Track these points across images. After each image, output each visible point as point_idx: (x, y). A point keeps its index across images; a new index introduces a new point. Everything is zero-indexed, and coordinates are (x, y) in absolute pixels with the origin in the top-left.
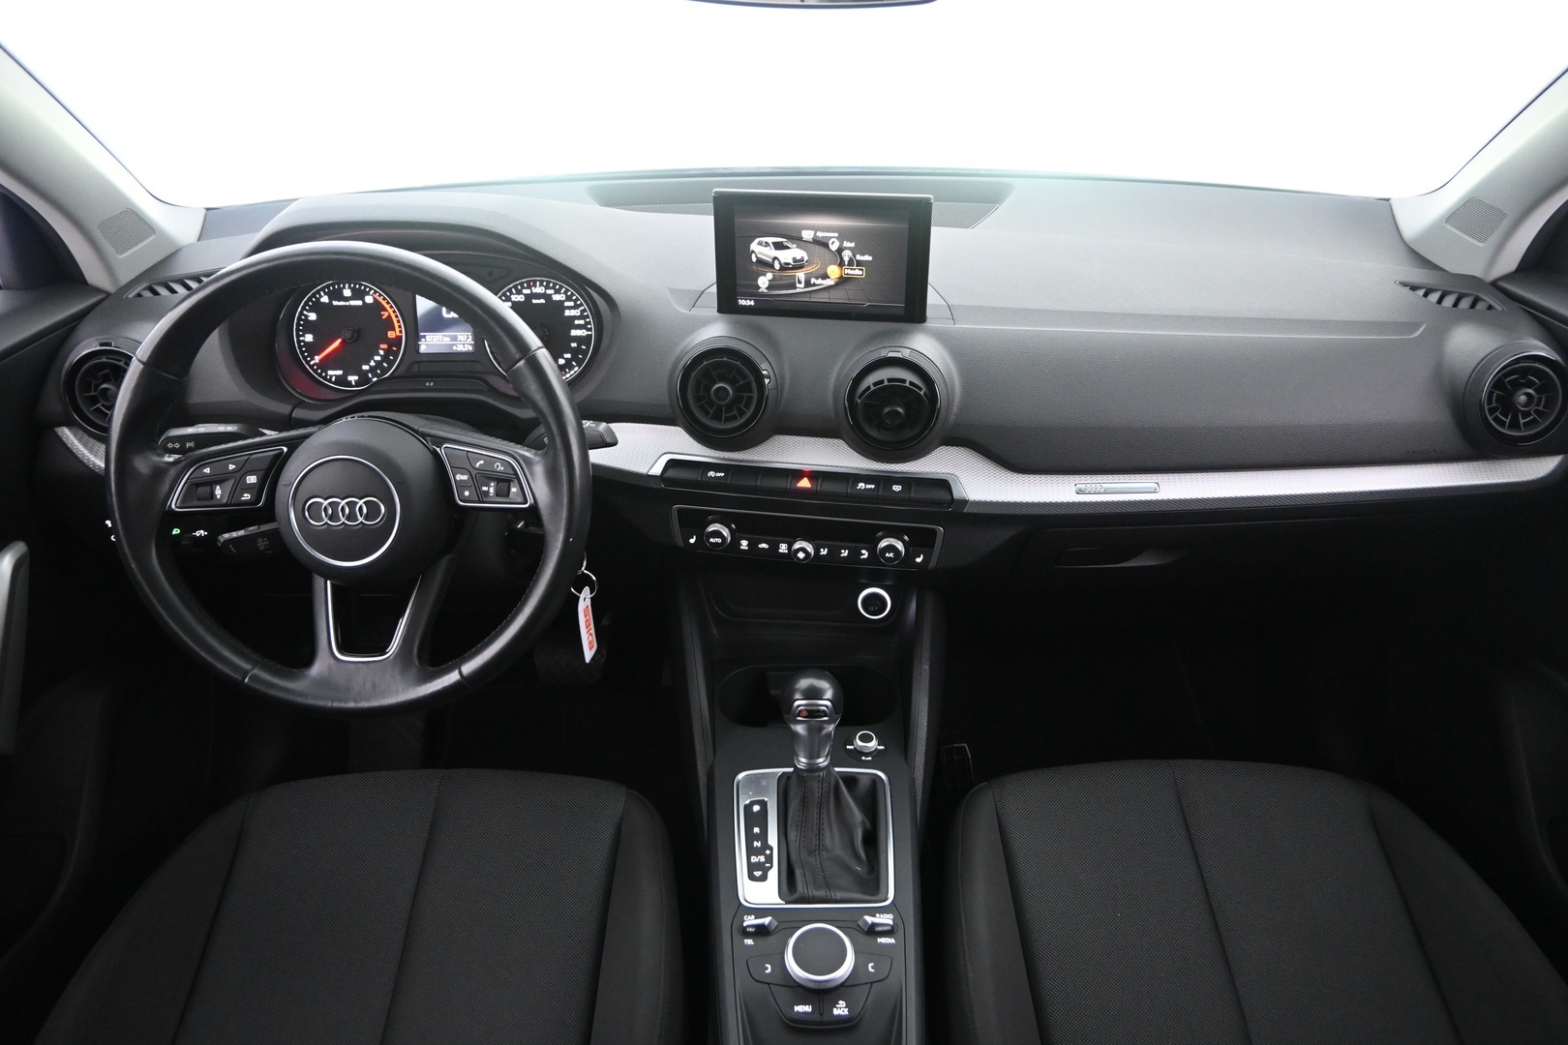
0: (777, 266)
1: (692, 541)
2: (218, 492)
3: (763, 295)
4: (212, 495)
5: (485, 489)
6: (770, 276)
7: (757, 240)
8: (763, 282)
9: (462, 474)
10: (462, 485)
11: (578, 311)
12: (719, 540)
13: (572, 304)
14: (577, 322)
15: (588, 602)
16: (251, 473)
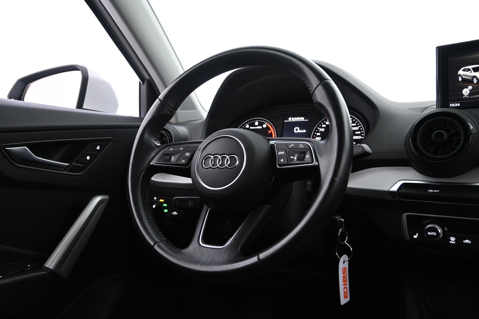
0: (475, 81)
1: (415, 237)
2: (173, 158)
3: (466, 99)
4: (170, 159)
5: (292, 157)
6: (470, 87)
7: (463, 68)
8: (466, 92)
9: (281, 151)
10: (281, 157)
11: (358, 128)
12: (435, 234)
13: (355, 125)
14: (356, 133)
15: (346, 265)
16: (188, 152)
